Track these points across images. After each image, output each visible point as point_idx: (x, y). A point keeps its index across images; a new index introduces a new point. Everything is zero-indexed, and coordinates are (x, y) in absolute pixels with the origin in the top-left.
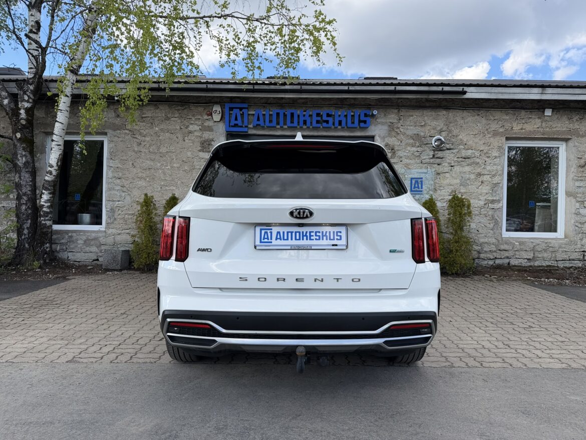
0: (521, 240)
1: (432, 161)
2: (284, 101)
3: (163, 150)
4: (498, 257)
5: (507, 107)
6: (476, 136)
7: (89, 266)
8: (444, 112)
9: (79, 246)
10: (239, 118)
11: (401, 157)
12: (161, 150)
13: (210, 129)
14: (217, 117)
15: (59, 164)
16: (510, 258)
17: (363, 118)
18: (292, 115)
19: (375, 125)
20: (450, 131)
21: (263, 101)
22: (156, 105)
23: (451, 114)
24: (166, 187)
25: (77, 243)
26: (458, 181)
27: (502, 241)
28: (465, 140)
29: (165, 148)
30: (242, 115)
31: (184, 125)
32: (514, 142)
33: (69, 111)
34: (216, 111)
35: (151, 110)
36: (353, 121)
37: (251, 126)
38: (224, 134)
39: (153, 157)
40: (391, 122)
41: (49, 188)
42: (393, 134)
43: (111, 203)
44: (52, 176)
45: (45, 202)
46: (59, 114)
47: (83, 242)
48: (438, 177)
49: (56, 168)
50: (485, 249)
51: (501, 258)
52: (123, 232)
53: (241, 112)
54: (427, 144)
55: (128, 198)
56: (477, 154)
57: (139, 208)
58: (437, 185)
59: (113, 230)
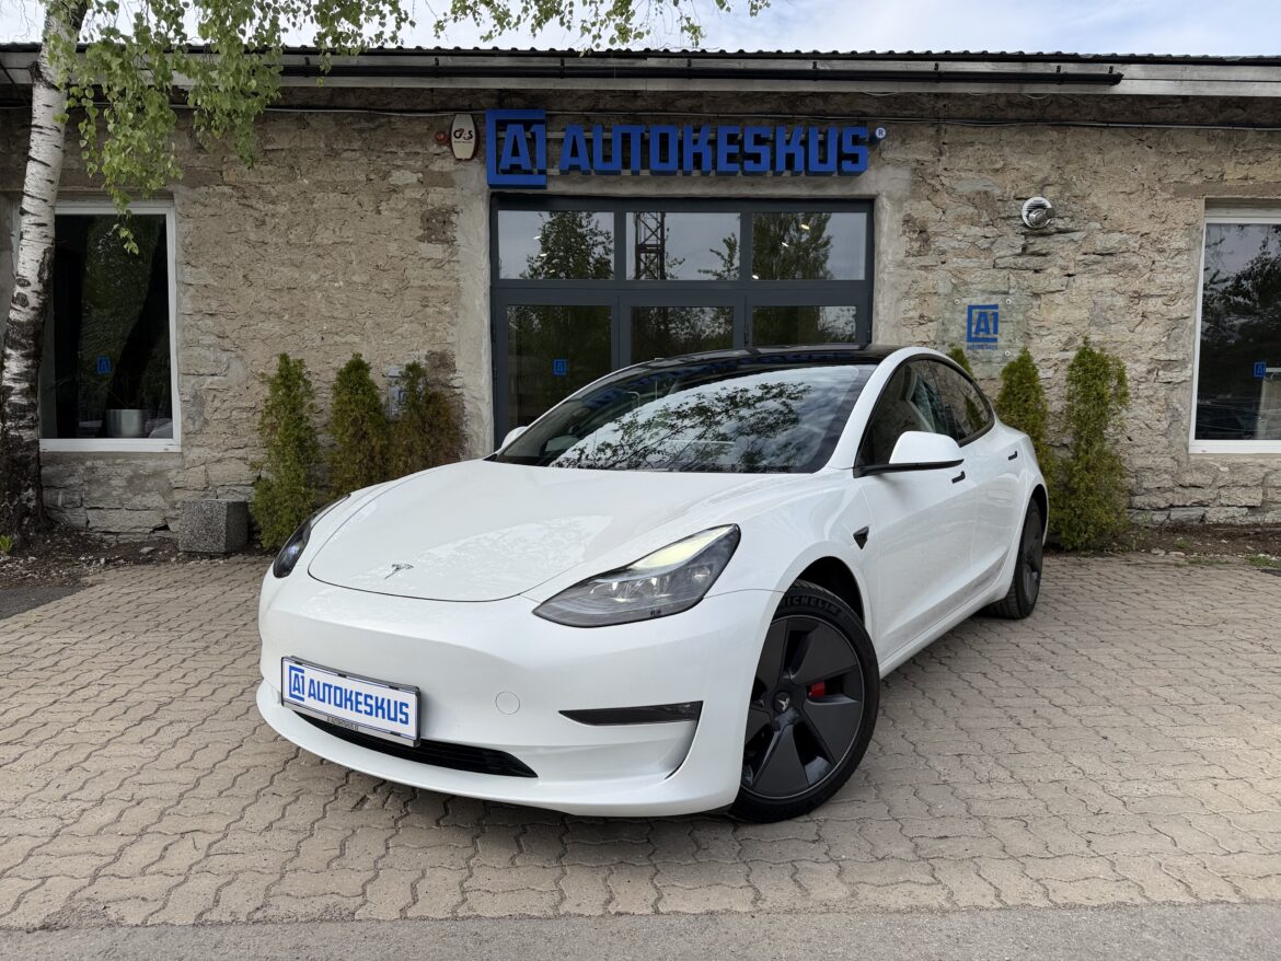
0: (1237, 461)
1: (1020, 260)
2: (639, 103)
3: (325, 237)
4: (1176, 503)
5: (1213, 120)
6: (1133, 196)
7: (142, 544)
8: (1054, 135)
9: (114, 493)
10: (523, 149)
11: (944, 253)
12: (318, 239)
13: (446, 180)
14: (463, 148)
15: (45, 276)
16: (1207, 506)
17: (848, 148)
18: (664, 139)
19: (878, 168)
20: (1067, 185)
21: (585, 104)
22: (300, 118)
23: (1071, 139)
24: (337, 338)
25: (109, 485)
26: (1085, 314)
27: (1188, 463)
28: (1105, 208)
29: (329, 233)
30: (532, 141)
31: (377, 171)
32: (1223, 212)
33: (63, 130)
34: (462, 131)
35: (287, 131)
36: (822, 158)
37: (554, 171)
38: (485, 195)
39: (297, 256)
40: (918, 161)
41: (24, 341)
42: (925, 190)
43: (193, 380)
44: (27, 310)
45: (15, 380)
46: (35, 137)
47: (125, 484)
48: (1035, 303)
49: (39, 287)
50: (1145, 485)
51: (1184, 506)
52: (228, 454)
53: (529, 136)
54: (1009, 218)
55: (237, 366)
56: (1133, 243)
57: (267, 393)
58: (1032, 323)
59: (202, 450)
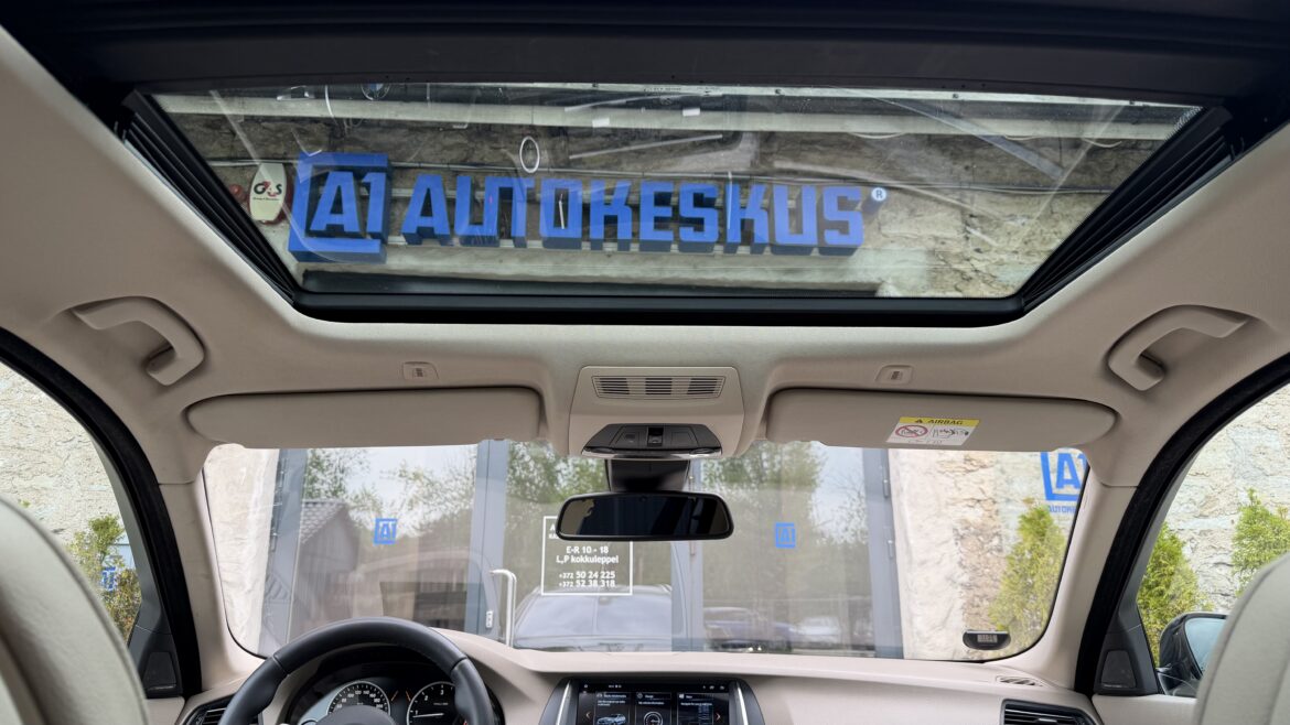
10: (350, 206)
17: (832, 213)
18: (561, 196)
30: (366, 195)
34: (265, 185)
36: (794, 225)
37: (398, 238)
40: (936, 239)
53: (361, 189)
